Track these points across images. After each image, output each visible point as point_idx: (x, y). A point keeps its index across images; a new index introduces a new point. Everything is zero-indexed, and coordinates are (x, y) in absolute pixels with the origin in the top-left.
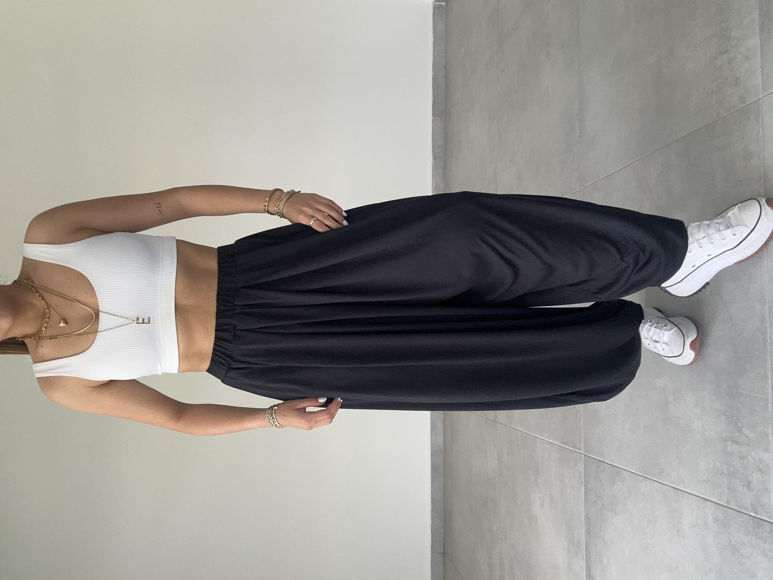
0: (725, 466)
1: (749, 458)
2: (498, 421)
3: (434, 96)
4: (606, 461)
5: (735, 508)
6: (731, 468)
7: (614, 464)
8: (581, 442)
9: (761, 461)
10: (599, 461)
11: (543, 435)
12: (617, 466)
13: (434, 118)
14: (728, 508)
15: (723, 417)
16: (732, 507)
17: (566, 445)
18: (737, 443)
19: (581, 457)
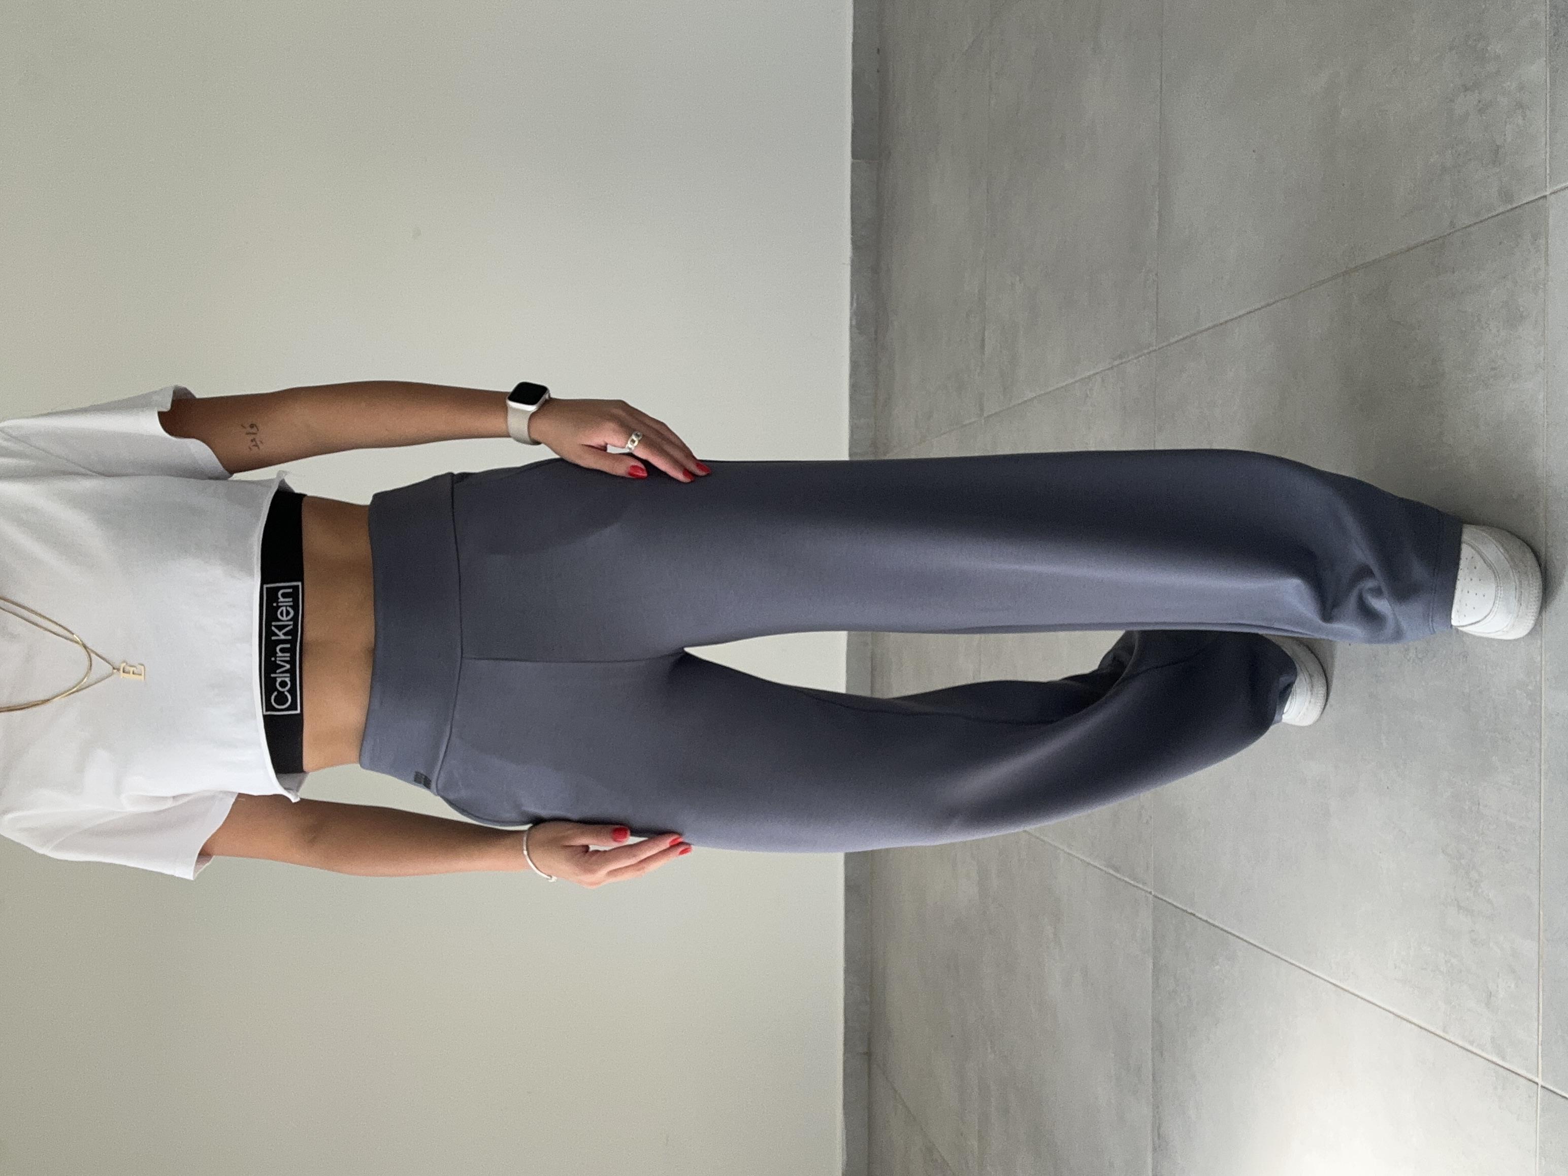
0: (1441, 955)
1: (1492, 945)
3: (854, 114)
4: (1197, 914)
5: (1460, 1043)
6: (1455, 962)
8: (1148, 868)
9: (1515, 954)
10: (1186, 914)
12: (1219, 925)
13: (855, 161)
14: (1445, 1039)
15: (1442, 856)
16: (1452, 1039)
17: (1117, 869)
18: (1469, 912)
19: (1148, 900)
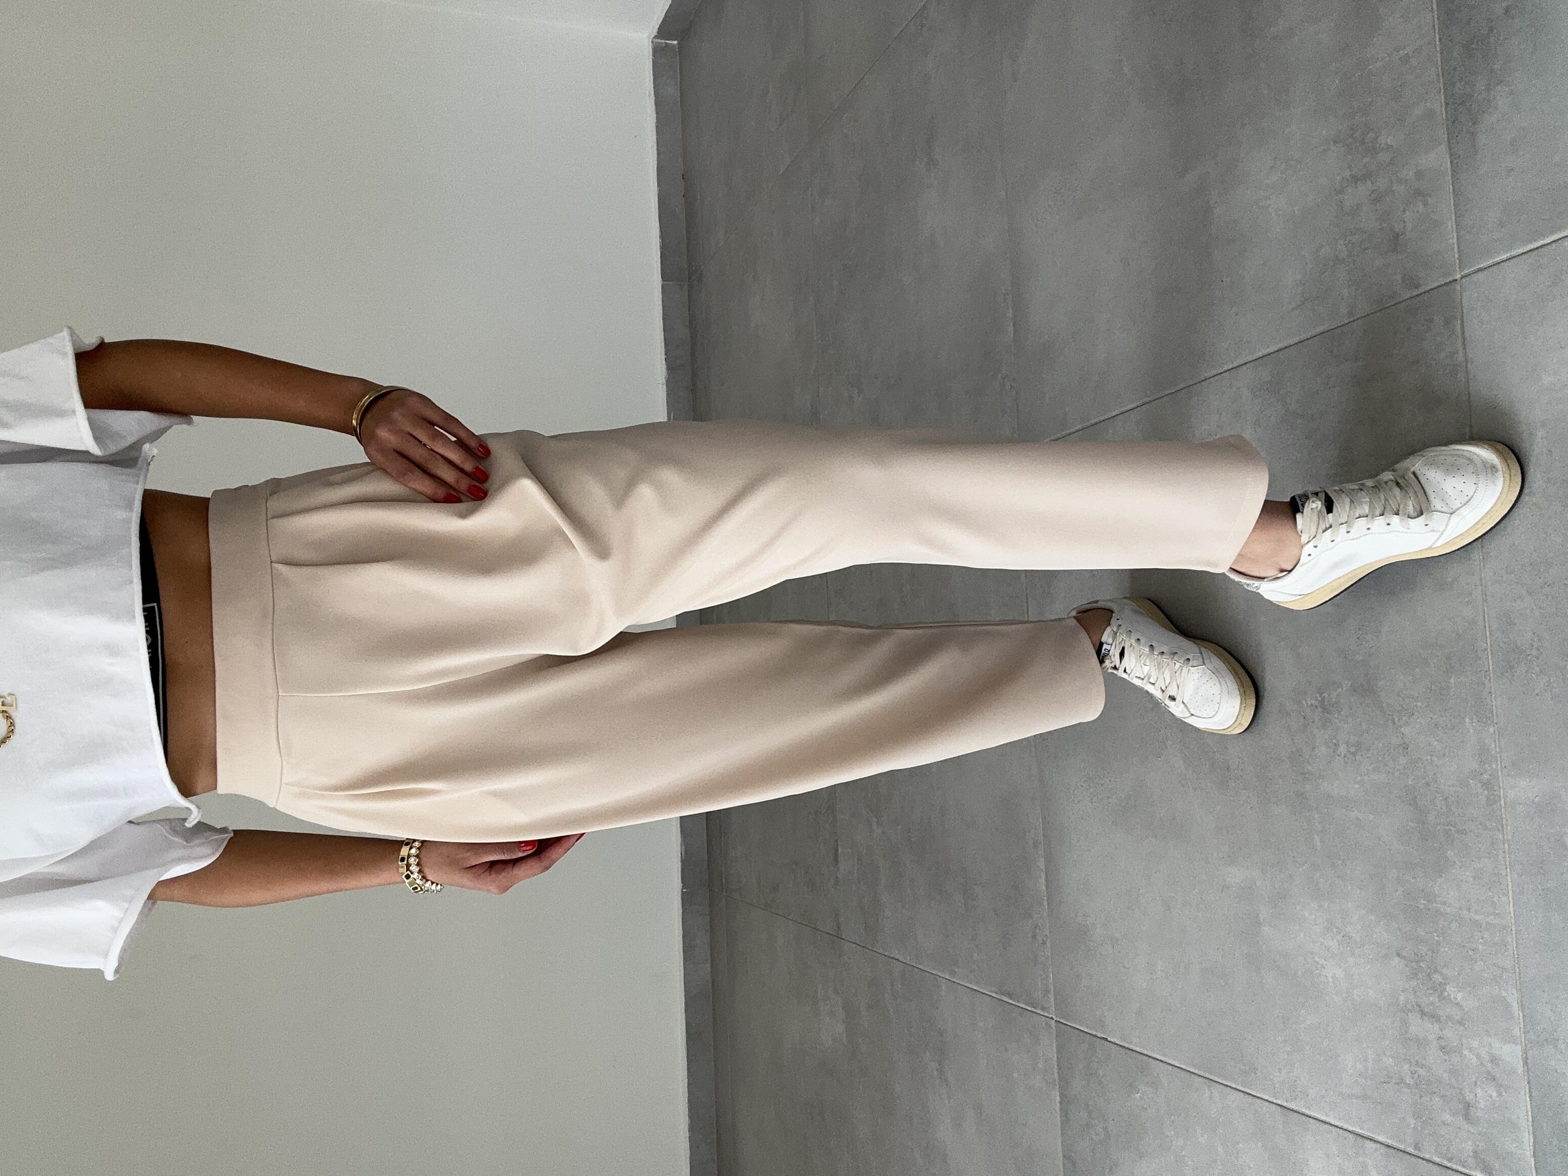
0: (1406, 1067)
1: (1466, 1052)
2: (844, 937)
3: (662, 236)
4: (1110, 1039)
6: (1422, 1072)
7: (1132, 1047)
8: (1047, 991)
9: (1494, 1060)
10: (1095, 1039)
11: (953, 973)
12: (1138, 1049)
13: (665, 283)
14: (1419, 1157)
15: (1397, 959)
16: (1427, 1156)
17: (1010, 996)
18: (1435, 1018)
19: (1050, 1027)
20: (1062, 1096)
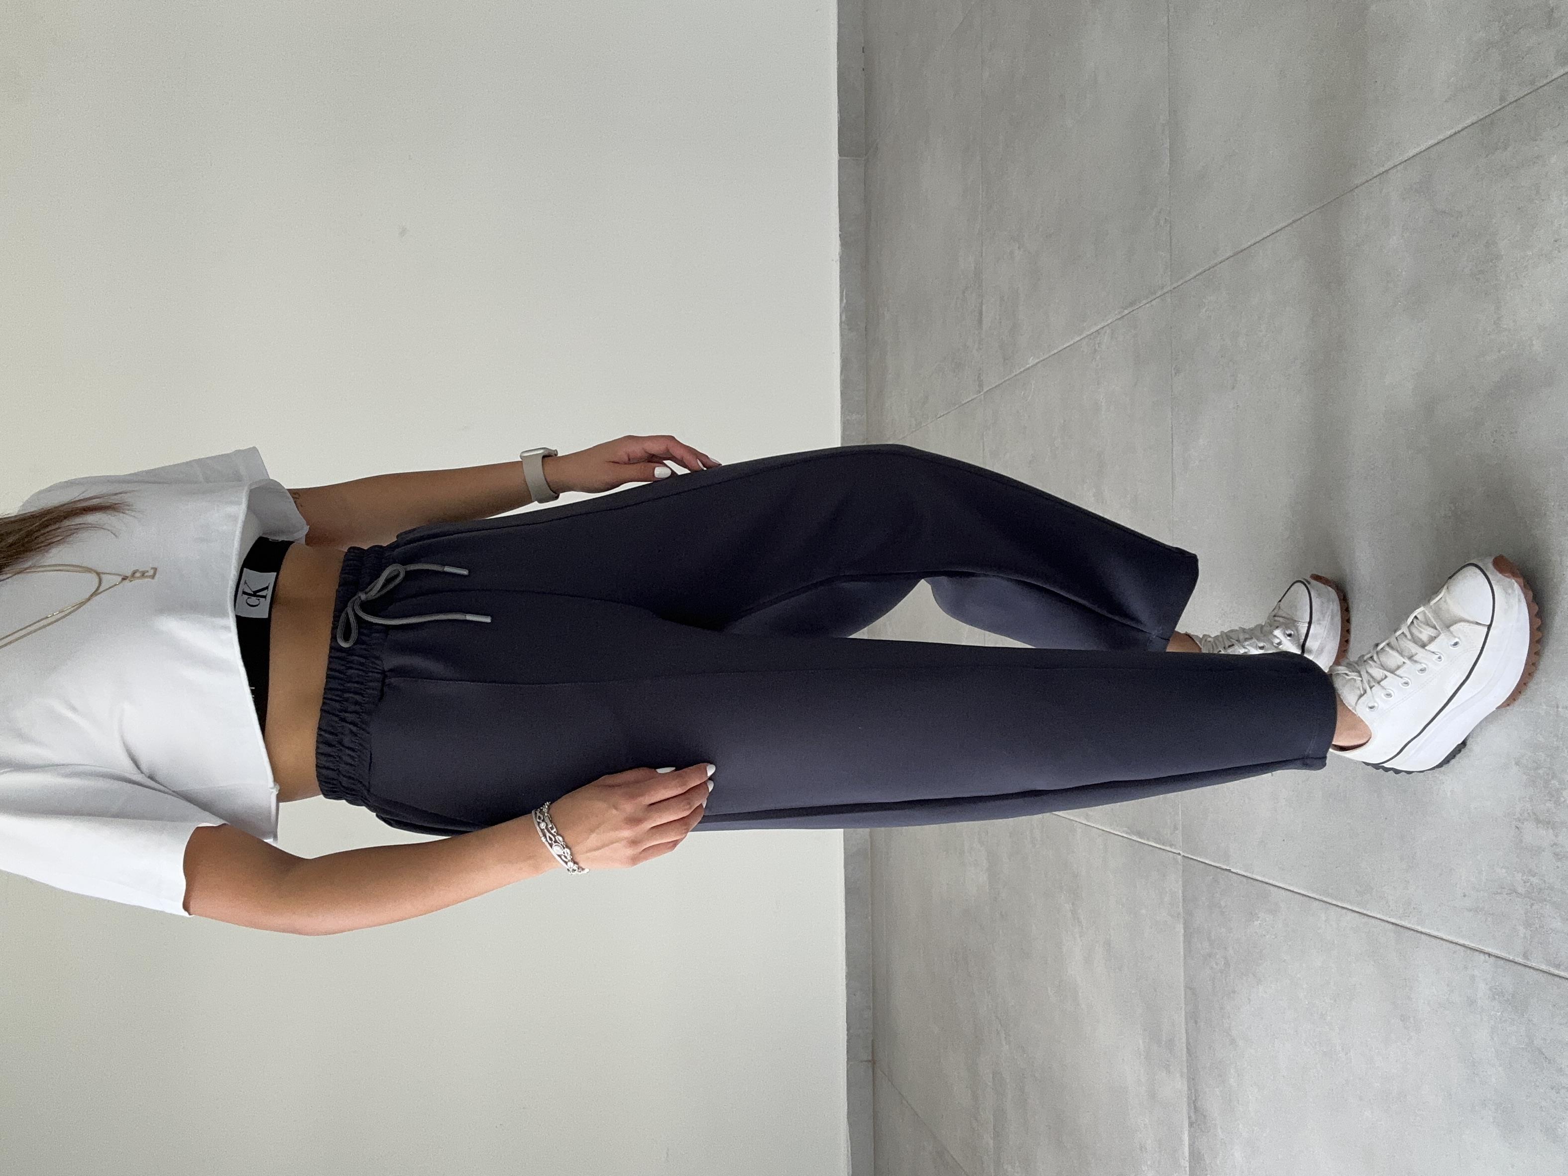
3: (841, 111)
6: (1535, 880)
7: (1253, 876)
8: (1176, 828)
10: (1218, 870)
12: (1259, 878)
13: (842, 157)
14: (1529, 967)
15: (1516, 769)
16: (1534, 965)
19: (1177, 862)
20: (1186, 928)
